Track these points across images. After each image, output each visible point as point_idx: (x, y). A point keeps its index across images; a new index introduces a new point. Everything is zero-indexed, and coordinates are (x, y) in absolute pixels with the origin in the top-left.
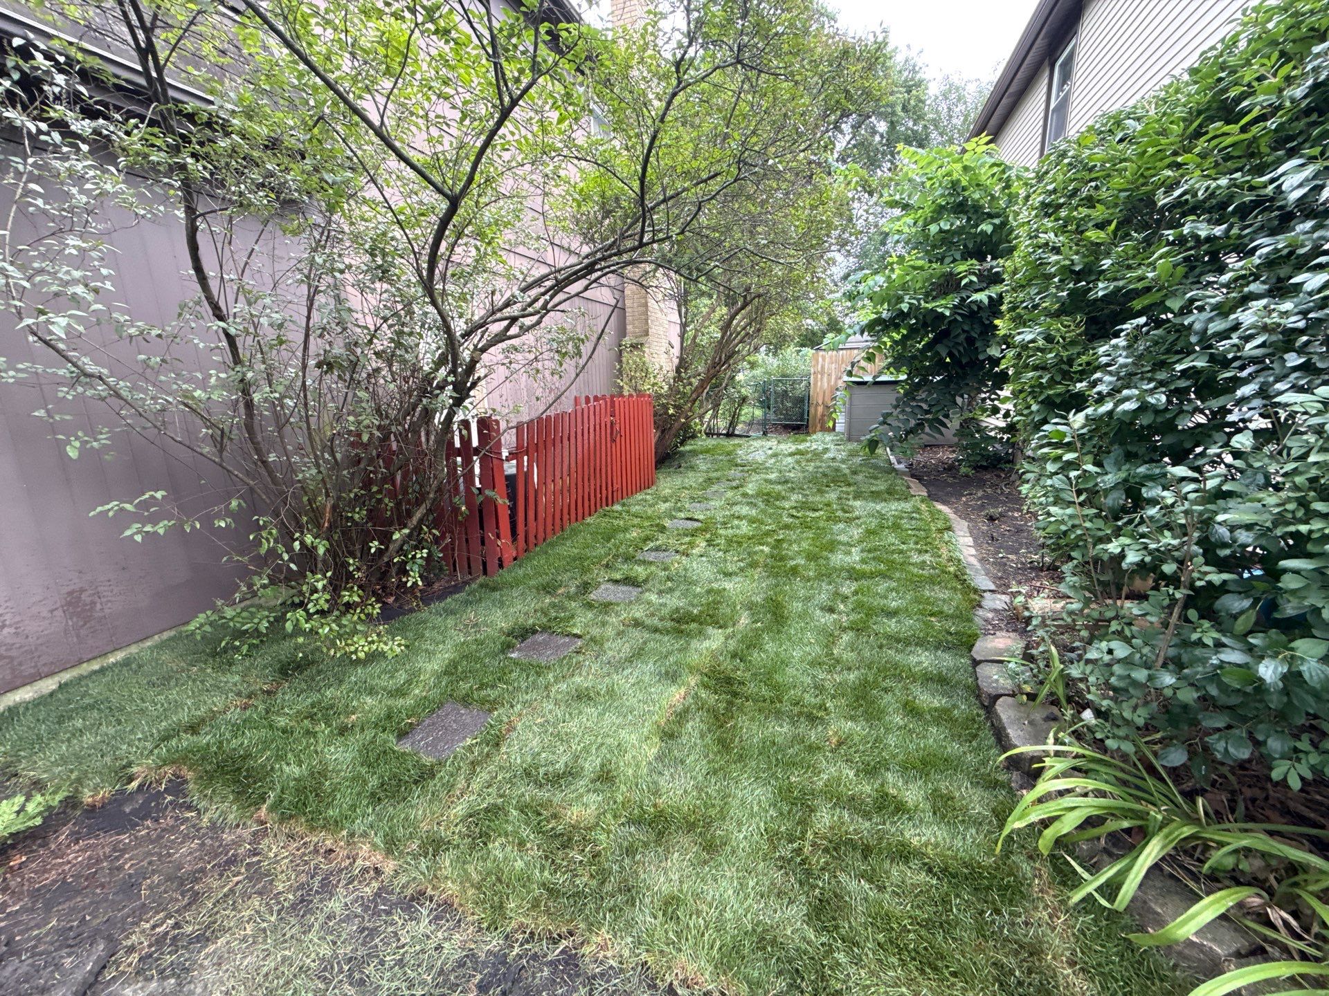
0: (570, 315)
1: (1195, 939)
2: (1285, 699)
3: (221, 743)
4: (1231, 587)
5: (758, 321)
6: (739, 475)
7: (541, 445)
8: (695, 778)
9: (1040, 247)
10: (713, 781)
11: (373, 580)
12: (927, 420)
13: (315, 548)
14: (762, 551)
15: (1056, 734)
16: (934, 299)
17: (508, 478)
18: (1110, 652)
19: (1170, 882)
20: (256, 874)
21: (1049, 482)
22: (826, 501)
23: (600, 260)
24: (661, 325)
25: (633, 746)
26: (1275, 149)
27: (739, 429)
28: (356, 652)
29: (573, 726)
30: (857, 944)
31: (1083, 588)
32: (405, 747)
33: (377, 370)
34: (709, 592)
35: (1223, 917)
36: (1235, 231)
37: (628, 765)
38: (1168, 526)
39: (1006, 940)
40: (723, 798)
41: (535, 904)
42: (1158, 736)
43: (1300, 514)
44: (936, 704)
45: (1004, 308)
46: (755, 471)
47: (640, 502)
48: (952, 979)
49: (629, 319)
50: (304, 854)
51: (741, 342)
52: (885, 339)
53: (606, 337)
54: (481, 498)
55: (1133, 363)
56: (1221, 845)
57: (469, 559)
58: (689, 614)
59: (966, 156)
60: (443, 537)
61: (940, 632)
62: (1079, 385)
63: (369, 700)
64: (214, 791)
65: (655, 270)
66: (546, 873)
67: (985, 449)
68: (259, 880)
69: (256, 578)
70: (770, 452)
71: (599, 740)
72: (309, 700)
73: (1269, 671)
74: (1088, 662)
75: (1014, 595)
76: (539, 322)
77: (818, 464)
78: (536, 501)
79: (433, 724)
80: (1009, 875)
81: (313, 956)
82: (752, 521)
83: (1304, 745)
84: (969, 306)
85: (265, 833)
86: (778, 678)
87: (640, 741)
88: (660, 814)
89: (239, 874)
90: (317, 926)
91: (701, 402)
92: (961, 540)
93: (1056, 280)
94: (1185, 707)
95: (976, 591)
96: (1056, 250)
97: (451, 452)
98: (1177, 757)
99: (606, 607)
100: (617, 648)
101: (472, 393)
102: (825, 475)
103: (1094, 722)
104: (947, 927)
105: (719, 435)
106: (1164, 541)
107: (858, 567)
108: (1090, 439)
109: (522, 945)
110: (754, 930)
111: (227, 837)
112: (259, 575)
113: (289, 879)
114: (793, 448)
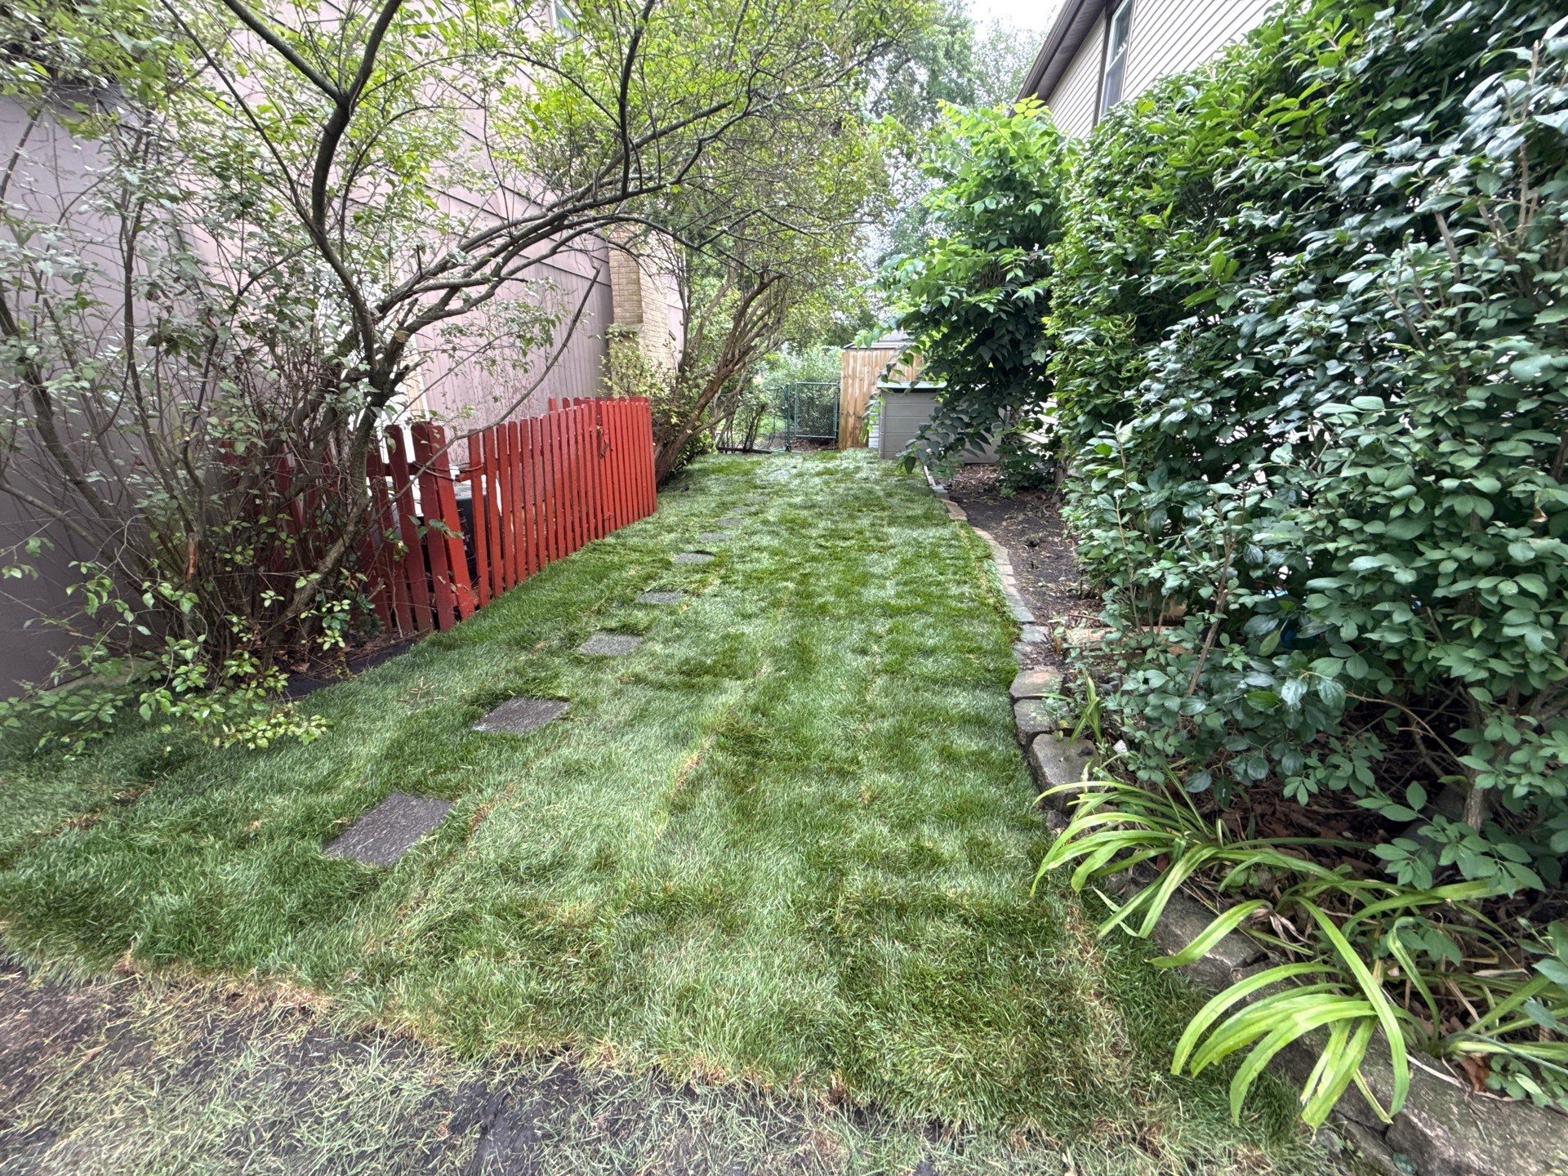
0: (535, 287)
1: (1208, 955)
2: (1301, 719)
3: (51, 876)
4: (1260, 609)
5: (777, 309)
6: (758, 498)
7: (504, 460)
8: (712, 853)
9: (1092, 233)
10: (732, 854)
11: (274, 642)
12: (967, 435)
13: (177, 603)
14: (786, 588)
15: (1091, 768)
16: (978, 292)
17: (461, 504)
18: (1146, 681)
19: (1189, 904)
20: (122, 1041)
21: (1094, 502)
22: (857, 527)
23: (570, 212)
24: (658, 309)
25: (637, 824)
26: (1330, 132)
27: (758, 443)
28: (254, 739)
29: (561, 808)
30: (891, 1009)
31: (1122, 616)
32: (336, 854)
33: (250, 351)
34: (725, 637)
35: (1235, 931)
36: (1287, 223)
37: (633, 847)
38: (1206, 548)
39: (1039, 981)
40: (745, 872)
41: (521, 1021)
42: (1183, 761)
43: (1329, 532)
44: (974, 747)
45: (1052, 303)
46: (776, 493)
47: (637, 533)
48: (986, 1029)
49: (616, 299)
50: (196, 1005)
51: (757, 335)
52: (924, 338)
53: (584, 320)
54: (424, 531)
55: (1182, 370)
56: (1236, 863)
57: (413, 610)
58: (701, 664)
59: (1015, 120)
60: (373, 582)
61: (978, 670)
62: (1127, 393)
63: (279, 800)
64: (45, 942)
65: (646, 233)
66: (533, 984)
67: (1027, 468)
68: (128, 1049)
69: (85, 649)
70: (794, 471)
71: (595, 821)
72: (188, 808)
73: (1291, 693)
74: (1124, 693)
75: (1053, 626)
76: (490, 295)
77: (849, 485)
78: (501, 533)
79: (374, 822)
80: (1042, 917)
81: (218, 1129)
82: (774, 553)
83: (1313, 761)
84: (1014, 303)
85: (134, 985)
86: (805, 732)
87: (645, 818)
88: (672, 899)
89: (96, 1044)
90: (221, 1091)
91: (712, 409)
92: (1001, 568)
93: (1108, 271)
94: (1212, 732)
95: (1015, 623)
96: (1109, 236)
97: (375, 467)
98: (1202, 782)
99: (599, 662)
100: (614, 711)
101: (398, 388)
102: (857, 498)
103: (1127, 754)
104: (981, 977)
105: (734, 450)
106: (1203, 563)
107: (893, 602)
108: (1135, 454)
109: (505, 1070)
110: (781, 1011)
111: (73, 999)
112: (90, 643)
113: (175, 1040)
114: (821, 467)
